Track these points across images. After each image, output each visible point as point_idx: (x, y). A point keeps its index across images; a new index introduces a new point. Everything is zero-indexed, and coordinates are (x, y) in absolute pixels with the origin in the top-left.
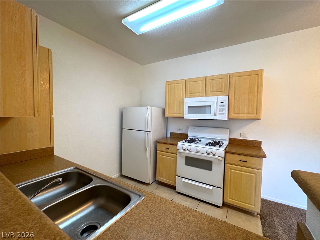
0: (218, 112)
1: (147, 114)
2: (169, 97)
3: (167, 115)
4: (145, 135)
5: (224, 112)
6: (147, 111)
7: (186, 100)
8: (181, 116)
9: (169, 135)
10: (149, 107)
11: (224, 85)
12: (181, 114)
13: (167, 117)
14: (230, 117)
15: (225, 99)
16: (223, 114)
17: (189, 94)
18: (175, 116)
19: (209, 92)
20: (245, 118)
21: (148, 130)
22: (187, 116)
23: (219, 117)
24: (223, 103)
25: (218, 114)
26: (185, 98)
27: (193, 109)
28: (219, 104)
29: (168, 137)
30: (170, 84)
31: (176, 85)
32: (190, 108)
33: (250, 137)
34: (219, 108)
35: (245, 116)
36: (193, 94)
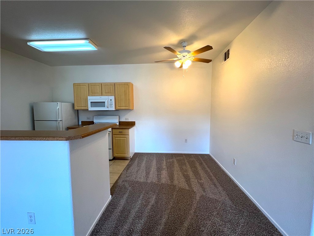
0: (109, 106)
1: (58, 108)
2: (77, 95)
3: (76, 108)
4: (57, 124)
5: (112, 106)
6: (57, 106)
7: (89, 97)
8: (87, 109)
9: (80, 123)
10: (58, 103)
11: (112, 90)
12: (87, 107)
13: (78, 110)
14: (116, 109)
15: (113, 98)
16: (112, 107)
17: (91, 94)
18: (82, 109)
19: (104, 93)
20: (124, 109)
21: (59, 120)
22: (91, 109)
23: (110, 109)
24: (111, 100)
25: (109, 107)
26: (88, 97)
27: (94, 104)
28: (109, 101)
29: (79, 124)
30: (77, 86)
31: (81, 86)
32: (92, 103)
33: (130, 120)
34: (109, 103)
35: (124, 108)
36: (94, 94)
